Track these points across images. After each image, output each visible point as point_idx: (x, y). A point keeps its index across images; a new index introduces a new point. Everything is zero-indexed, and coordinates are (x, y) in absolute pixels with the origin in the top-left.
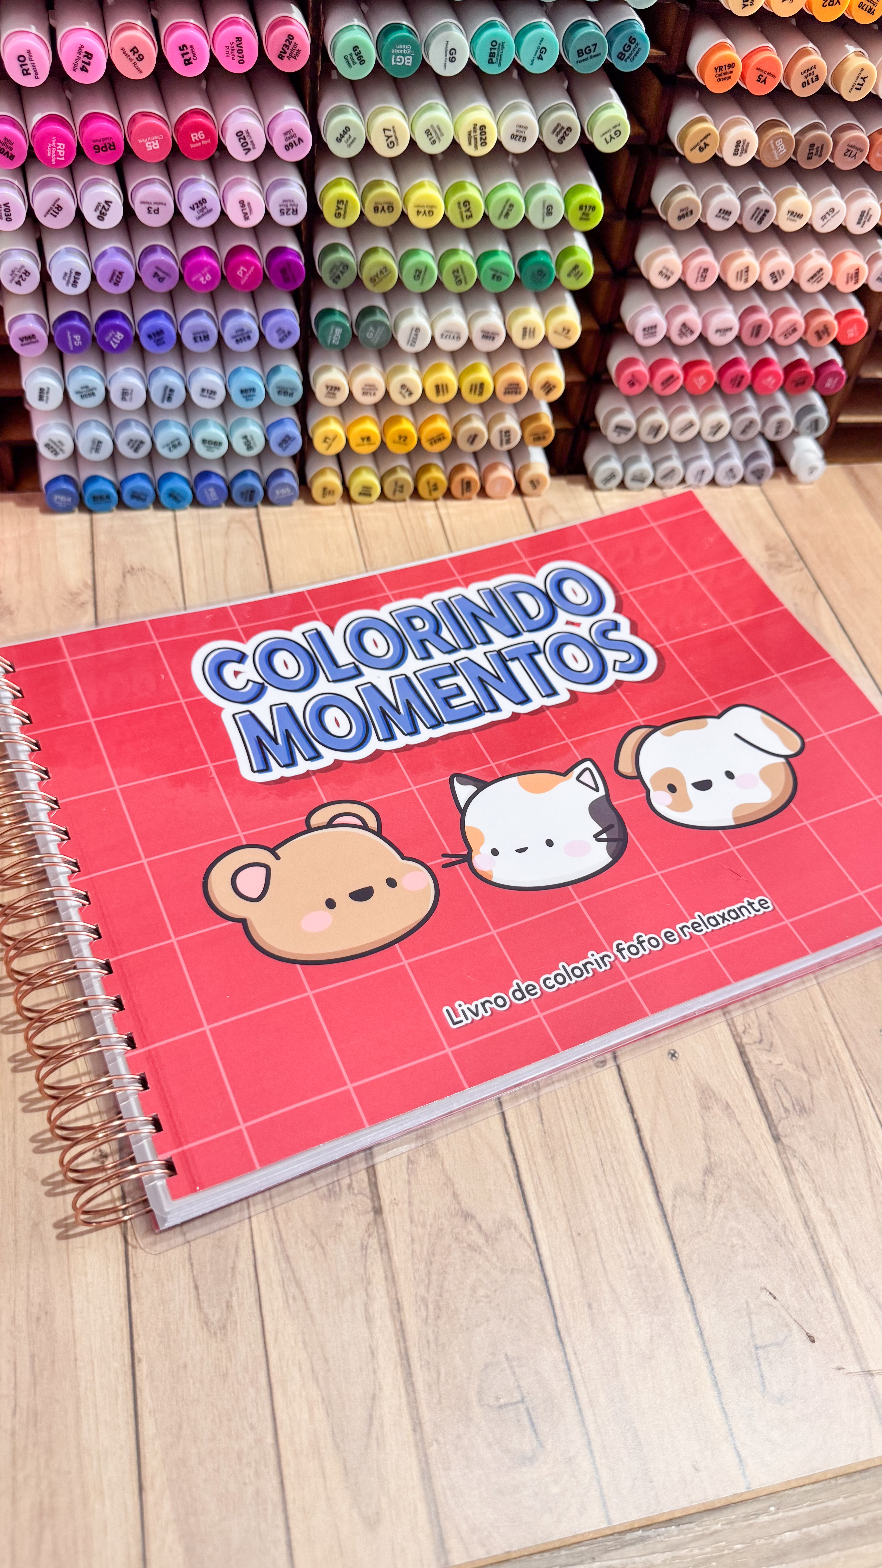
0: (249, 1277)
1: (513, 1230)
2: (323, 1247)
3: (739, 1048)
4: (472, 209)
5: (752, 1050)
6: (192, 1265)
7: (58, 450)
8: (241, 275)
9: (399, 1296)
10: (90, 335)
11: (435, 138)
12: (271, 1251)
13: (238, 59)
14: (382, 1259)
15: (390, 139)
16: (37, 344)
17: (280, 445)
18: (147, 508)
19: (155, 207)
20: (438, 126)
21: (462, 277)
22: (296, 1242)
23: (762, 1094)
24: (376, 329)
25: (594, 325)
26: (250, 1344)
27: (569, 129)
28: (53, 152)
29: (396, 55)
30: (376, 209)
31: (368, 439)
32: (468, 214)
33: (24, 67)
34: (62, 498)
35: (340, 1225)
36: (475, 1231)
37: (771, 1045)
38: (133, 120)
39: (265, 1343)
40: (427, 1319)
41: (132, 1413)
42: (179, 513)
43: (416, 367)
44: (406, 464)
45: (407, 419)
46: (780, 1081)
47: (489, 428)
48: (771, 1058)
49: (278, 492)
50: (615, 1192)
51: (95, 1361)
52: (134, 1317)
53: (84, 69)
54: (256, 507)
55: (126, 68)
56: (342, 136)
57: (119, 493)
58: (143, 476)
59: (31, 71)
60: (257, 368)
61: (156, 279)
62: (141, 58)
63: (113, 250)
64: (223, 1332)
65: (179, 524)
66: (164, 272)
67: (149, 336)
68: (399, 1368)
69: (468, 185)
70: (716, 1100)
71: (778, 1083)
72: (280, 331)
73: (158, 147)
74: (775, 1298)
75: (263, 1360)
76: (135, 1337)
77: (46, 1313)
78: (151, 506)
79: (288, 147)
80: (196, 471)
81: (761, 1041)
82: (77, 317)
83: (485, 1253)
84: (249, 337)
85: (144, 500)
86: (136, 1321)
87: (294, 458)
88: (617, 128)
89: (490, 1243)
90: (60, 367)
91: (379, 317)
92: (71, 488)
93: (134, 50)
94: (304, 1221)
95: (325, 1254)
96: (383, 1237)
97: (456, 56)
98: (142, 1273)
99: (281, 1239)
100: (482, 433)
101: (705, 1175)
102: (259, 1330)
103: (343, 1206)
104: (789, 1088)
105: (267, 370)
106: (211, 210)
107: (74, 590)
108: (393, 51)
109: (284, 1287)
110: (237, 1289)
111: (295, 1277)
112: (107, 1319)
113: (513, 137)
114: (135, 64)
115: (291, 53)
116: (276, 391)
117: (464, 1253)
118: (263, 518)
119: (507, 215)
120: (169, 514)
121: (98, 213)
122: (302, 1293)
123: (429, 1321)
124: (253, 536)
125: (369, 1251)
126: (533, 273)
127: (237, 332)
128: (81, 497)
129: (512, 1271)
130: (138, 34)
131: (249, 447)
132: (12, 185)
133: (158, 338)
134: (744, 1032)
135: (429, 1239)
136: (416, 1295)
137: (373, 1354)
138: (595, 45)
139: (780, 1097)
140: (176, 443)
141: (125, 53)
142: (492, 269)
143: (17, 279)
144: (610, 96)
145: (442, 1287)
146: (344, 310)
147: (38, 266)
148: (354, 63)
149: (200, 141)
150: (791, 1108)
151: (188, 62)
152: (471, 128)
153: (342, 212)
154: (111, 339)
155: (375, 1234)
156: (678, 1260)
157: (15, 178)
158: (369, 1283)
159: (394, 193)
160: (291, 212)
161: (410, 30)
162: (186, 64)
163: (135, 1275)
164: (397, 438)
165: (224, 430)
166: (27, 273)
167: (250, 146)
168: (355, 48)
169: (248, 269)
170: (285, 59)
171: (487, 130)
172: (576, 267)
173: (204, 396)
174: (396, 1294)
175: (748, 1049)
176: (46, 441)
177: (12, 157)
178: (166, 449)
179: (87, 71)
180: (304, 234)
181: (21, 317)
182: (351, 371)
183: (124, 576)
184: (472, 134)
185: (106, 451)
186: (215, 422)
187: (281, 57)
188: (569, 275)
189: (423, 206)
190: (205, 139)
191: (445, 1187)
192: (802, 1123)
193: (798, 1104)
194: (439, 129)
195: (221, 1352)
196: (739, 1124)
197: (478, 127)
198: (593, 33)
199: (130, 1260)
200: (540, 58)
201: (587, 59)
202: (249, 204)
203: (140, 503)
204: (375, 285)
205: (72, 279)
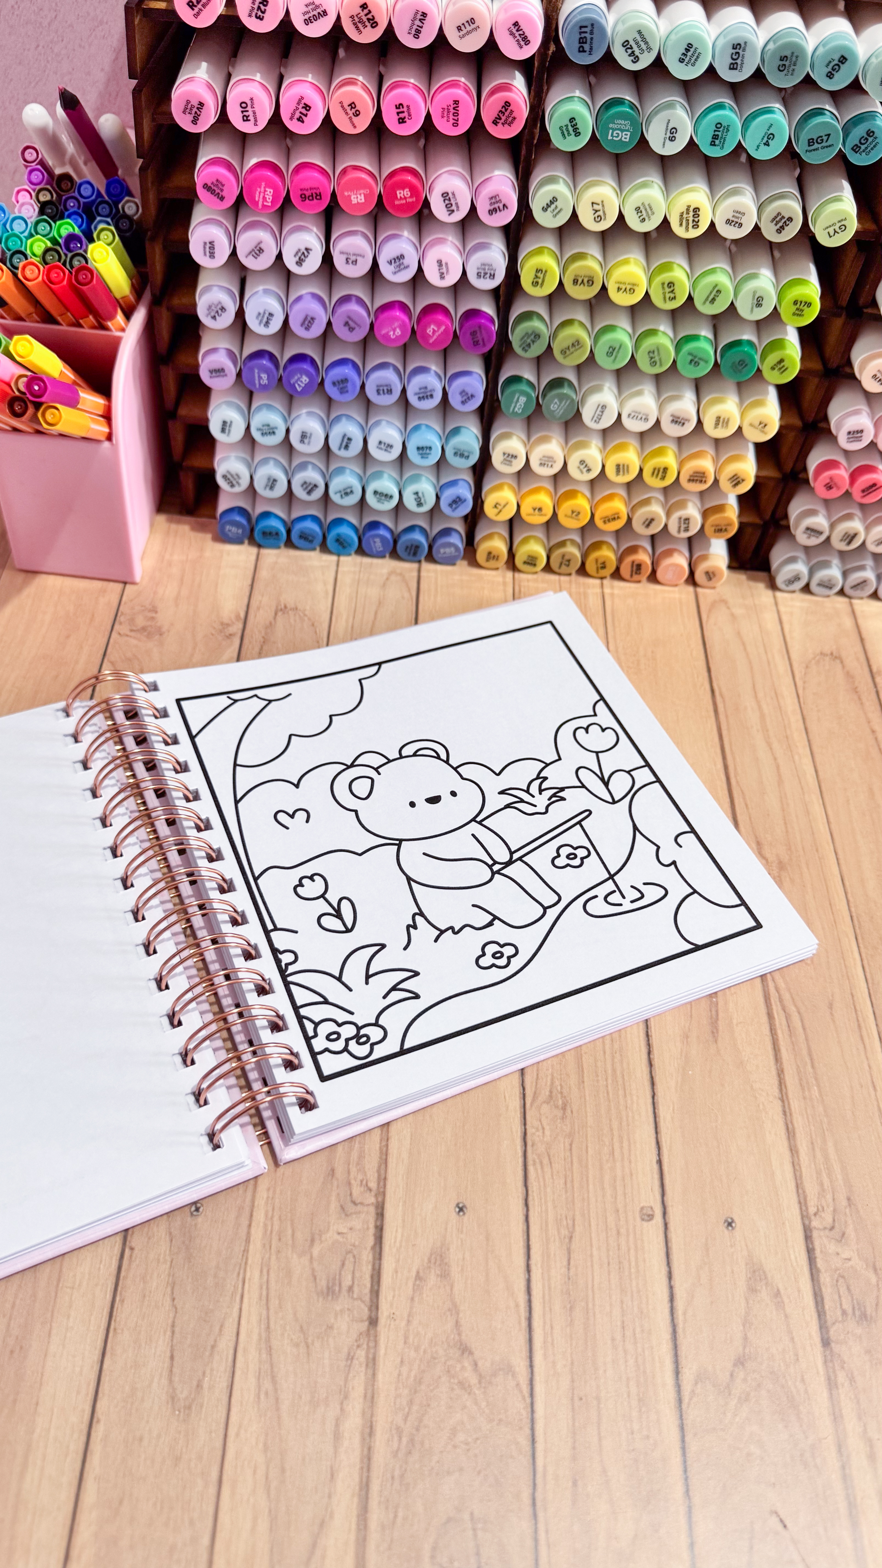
0: (227, 1359)
1: (510, 1377)
2: (308, 1347)
3: (805, 1231)
4: (677, 291)
5: (820, 1237)
6: (173, 1332)
7: (234, 482)
8: (431, 333)
9: (374, 1419)
10: (277, 377)
11: (645, 216)
12: (255, 1337)
13: (452, 121)
14: (366, 1374)
15: (598, 213)
16: (225, 378)
17: (450, 505)
18: (314, 549)
19: (353, 258)
20: (649, 205)
21: (657, 359)
22: (283, 1335)
23: (820, 1290)
24: (561, 403)
25: (798, 422)
26: (211, 1432)
27: (790, 219)
28: (261, 197)
29: (614, 130)
30: (575, 282)
31: (540, 509)
32: (672, 295)
33: (245, 113)
34: (234, 529)
35: (331, 1327)
36: (469, 1368)
37: (844, 1234)
38: (344, 171)
39: (226, 1435)
40: (397, 1451)
41: (78, 1474)
42: (342, 558)
43: (600, 445)
44: (578, 539)
45: (583, 494)
46: (843, 1277)
47: (668, 514)
48: (840, 1250)
49: (442, 551)
50: (631, 1362)
51: (55, 1410)
52: (103, 1374)
53: (300, 120)
54: (420, 562)
55: (342, 123)
56: (548, 206)
57: (289, 532)
58: (315, 518)
59: (251, 118)
60: (438, 428)
61: (347, 328)
62: (357, 114)
63: (309, 297)
64: (187, 1411)
65: (340, 569)
66: (355, 323)
67: (334, 384)
68: (356, 1500)
69: (675, 266)
70: (767, 1284)
71: (841, 1280)
72: (463, 393)
73: (363, 201)
74: (785, 1526)
75: (220, 1453)
76: (100, 1395)
77: (21, 1348)
78: (318, 549)
79: (491, 212)
80: (367, 520)
81: (832, 1228)
82: (267, 357)
83: (475, 1394)
84: (432, 396)
85: (311, 541)
86: (105, 1379)
87: (466, 518)
88: (843, 223)
89: (483, 1385)
90: (247, 404)
91: (566, 390)
92: (243, 521)
93: (352, 105)
94: (295, 1314)
95: (308, 1354)
96: (372, 1351)
97: (676, 135)
98: (123, 1330)
99: (268, 1327)
100: (660, 517)
101: (735, 1365)
102: (223, 1420)
103: (338, 1308)
104: (852, 1288)
105: (448, 430)
106: (407, 267)
107: (226, 621)
108: (611, 125)
109: (259, 1379)
110: (212, 1370)
111: (272, 1372)
112: (78, 1369)
113: (728, 222)
114: (350, 118)
115: (506, 120)
116: (453, 451)
117: (453, 1389)
118: (423, 574)
119: (713, 300)
120: (334, 558)
121: (297, 258)
122: (276, 1390)
123: (400, 1455)
124: (409, 590)
125: (355, 1362)
126: (734, 363)
127: (420, 389)
128: (252, 530)
129: (500, 1420)
130: (357, 89)
131: (420, 504)
132: (219, 223)
133: (341, 386)
134: (815, 1214)
135: (419, 1366)
136: (392, 1422)
137: (332, 1475)
138: (829, 135)
139: (840, 1297)
140: (349, 491)
141: (342, 107)
142: (690, 354)
143: (213, 314)
144: (841, 189)
145: (421, 1421)
146: (532, 378)
147: (235, 303)
148: (569, 134)
149: (405, 198)
150: (850, 1311)
151: (402, 121)
152: (684, 209)
153: (540, 281)
154: (296, 381)
155: (365, 1346)
156: (684, 1454)
157: (226, 219)
158: (346, 1397)
159: (596, 266)
160: (488, 275)
161: (632, 106)
162: (400, 123)
163: (115, 1329)
164: (570, 513)
165: (398, 484)
166: (223, 309)
167: (454, 207)
168: (572, 120)
169: (439, 329)
170: (500, 125)
171: (700, 213)
172: (782, 361)
173: (381, 449)
174: (372, 1415)
175: (815, 1234)
176: (224, 472)
177: (222, 199)
178: (339, 495)
179: (303, 122)
180: (502, 299)
181: (214, 350)
182: (533, 439)
183: (276, 614)
184: (685, 216)
185: (281, 490)
186: (390, 476)
187: (495, 123)
188: (773, 368)
189: (624, 283)
190: (411, 197)
191: (448, 1313)
192: (859, 1331)
193: (859, 1309)
194: (650, 208)
195: (180, 1432)
196: (786, 1316)
197: (691, 209)
198: (828, 122)
199: (114, 1313)
200: (767, 144)
201: (817, 149)
202: (446, 264)
203: (306, 544)
204: (565, 358)
205: (265, 320)
